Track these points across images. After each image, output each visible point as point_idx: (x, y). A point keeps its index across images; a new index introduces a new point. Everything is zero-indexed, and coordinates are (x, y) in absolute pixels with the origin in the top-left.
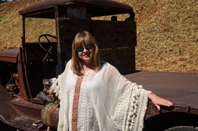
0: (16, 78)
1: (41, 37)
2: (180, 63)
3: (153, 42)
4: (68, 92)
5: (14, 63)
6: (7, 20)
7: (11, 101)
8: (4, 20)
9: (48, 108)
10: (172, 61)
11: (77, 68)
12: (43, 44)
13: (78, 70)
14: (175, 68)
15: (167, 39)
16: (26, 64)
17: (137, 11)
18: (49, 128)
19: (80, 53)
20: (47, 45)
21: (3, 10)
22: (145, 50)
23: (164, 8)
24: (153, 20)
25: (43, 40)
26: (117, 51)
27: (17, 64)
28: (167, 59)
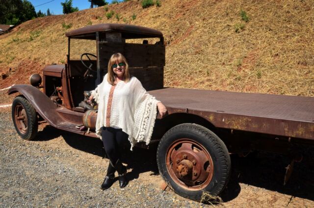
0: (59, 90)
1: (83, 55)
2: (207, 83)
3: (185, 63)
4: (104, 97)
5: (59, 78)
6: (44, 35)
7: (57, 110)
8: (42, 35)
9: (89, 113)
10: (201, 81)
11: (112, 80)
12: (85, 61)
13: (113, 82)
14: (202, 87)
15: (198, 61)
16: (70, 78)
17: (173, 33)
18: (89, 129)
19: (114, 69)
20: (88, 62)
21: (40, 25)
22: (178, 70)
23: (198, 31)
24: (187, 42)
25: (85, 58)
26: (147, 70)
27: (62, 78)
28: (196, 79)
